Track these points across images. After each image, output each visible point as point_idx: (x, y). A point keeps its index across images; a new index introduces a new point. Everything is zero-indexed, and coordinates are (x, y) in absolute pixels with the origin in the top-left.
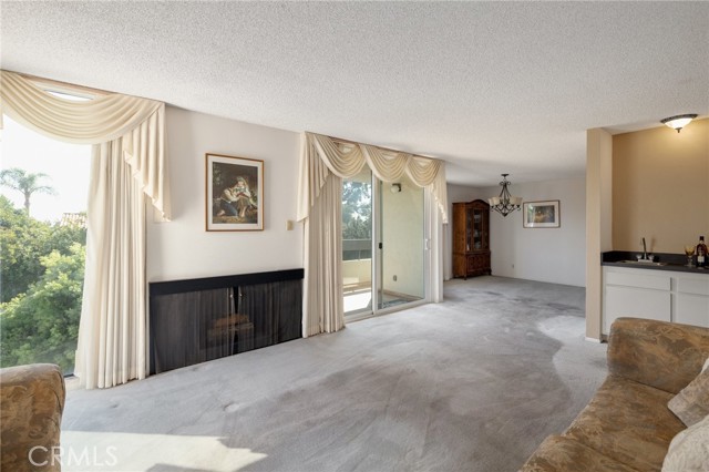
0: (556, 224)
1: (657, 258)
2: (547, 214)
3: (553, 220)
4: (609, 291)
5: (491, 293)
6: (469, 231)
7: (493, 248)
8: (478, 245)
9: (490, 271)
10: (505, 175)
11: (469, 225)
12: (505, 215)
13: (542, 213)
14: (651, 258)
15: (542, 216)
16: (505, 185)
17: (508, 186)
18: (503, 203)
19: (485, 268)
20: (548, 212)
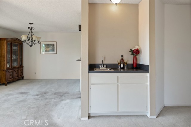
0: (55, 52)
1: (108, 66)
3: (53, 50)
4: (92, 87)
5: (22, 93)
7: (25, 64)
8: (16, 64)
9: (23, 77)
10: (31, 24)
12: (31, 46)
14: (105, 66)
15: (49, 49)
16: (31, 29)
17: (33, 30)
18: (30, 39)
19: (19, 76)
20: (52, 47)
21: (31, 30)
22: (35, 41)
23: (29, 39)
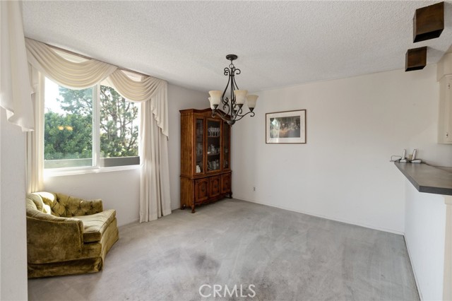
0: (302, 139)
2: (292, 128)
3: (298, 135)
6: (200, 147)
8: (215, 165)
9: (231, 193)
10: (232, 57)
11: (198, 139)
13: (286, 125)
15: (286, 130)
17: (236, 76)
18: (230, 103)
19: (222, 192)
20: (292, 124)
21: (232, 76)
22: (241, 106)
23: (226, 103)
